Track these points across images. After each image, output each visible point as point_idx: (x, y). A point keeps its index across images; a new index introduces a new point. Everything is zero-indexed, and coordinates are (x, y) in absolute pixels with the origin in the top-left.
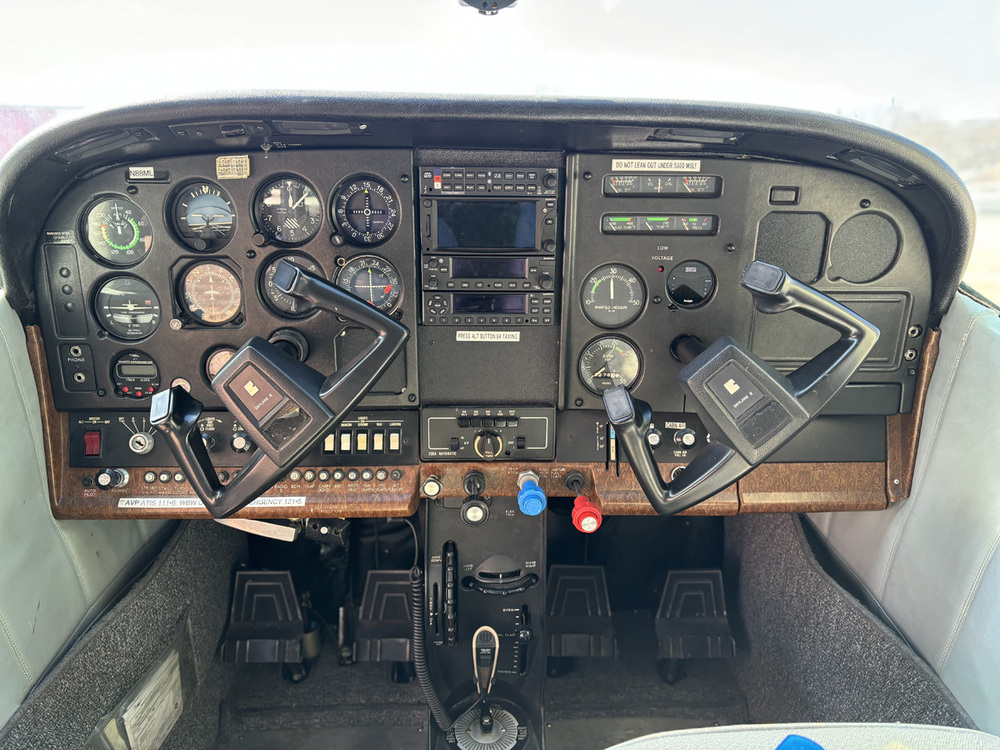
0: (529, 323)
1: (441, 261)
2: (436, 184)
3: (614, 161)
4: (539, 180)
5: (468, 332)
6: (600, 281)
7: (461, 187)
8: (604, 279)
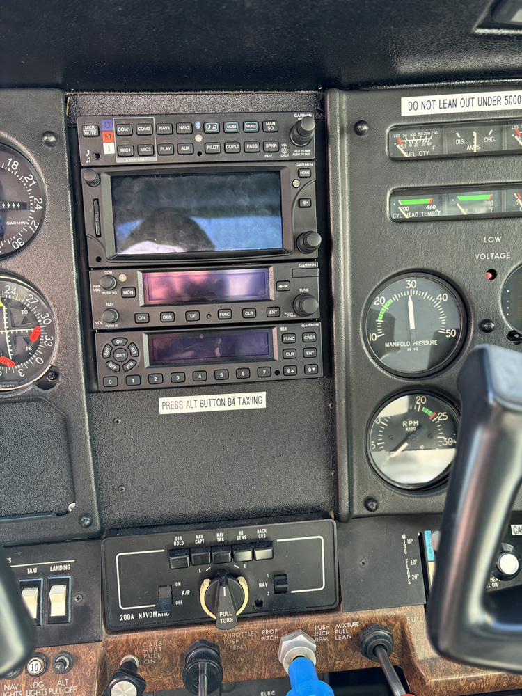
0: (281, 376)
1: (123, 278)
2: (106, 145)
3: (405, 101)
4: (282, 134)
5: (178, 399)
6: (390, 302)
7: (149, 149)
8: (396, 297)
